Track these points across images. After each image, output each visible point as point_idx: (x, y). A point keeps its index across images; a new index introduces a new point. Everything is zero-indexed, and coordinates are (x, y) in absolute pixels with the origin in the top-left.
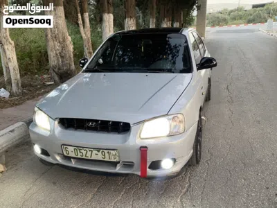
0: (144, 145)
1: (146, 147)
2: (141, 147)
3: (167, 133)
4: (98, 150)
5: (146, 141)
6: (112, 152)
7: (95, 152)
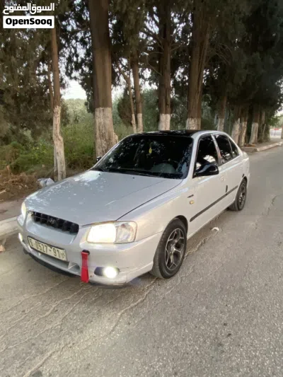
0: (86, 249)
1: (88, 252)
2: (84, 251)
3: (114, 240)
4: (51, 246)
5: (92, 245)
6: (60, 250)
7: (49, 248)
